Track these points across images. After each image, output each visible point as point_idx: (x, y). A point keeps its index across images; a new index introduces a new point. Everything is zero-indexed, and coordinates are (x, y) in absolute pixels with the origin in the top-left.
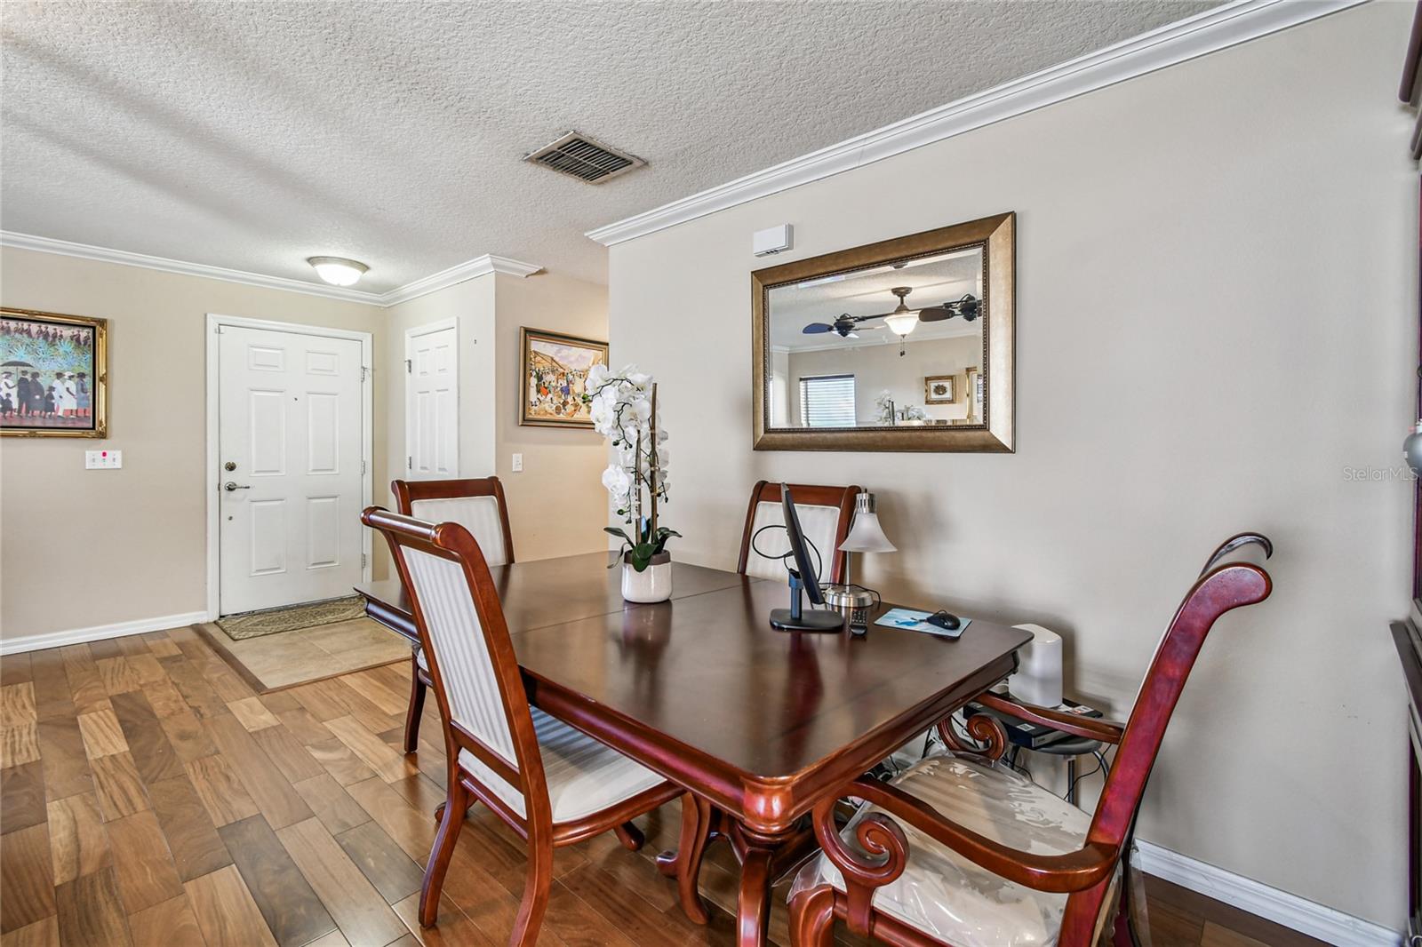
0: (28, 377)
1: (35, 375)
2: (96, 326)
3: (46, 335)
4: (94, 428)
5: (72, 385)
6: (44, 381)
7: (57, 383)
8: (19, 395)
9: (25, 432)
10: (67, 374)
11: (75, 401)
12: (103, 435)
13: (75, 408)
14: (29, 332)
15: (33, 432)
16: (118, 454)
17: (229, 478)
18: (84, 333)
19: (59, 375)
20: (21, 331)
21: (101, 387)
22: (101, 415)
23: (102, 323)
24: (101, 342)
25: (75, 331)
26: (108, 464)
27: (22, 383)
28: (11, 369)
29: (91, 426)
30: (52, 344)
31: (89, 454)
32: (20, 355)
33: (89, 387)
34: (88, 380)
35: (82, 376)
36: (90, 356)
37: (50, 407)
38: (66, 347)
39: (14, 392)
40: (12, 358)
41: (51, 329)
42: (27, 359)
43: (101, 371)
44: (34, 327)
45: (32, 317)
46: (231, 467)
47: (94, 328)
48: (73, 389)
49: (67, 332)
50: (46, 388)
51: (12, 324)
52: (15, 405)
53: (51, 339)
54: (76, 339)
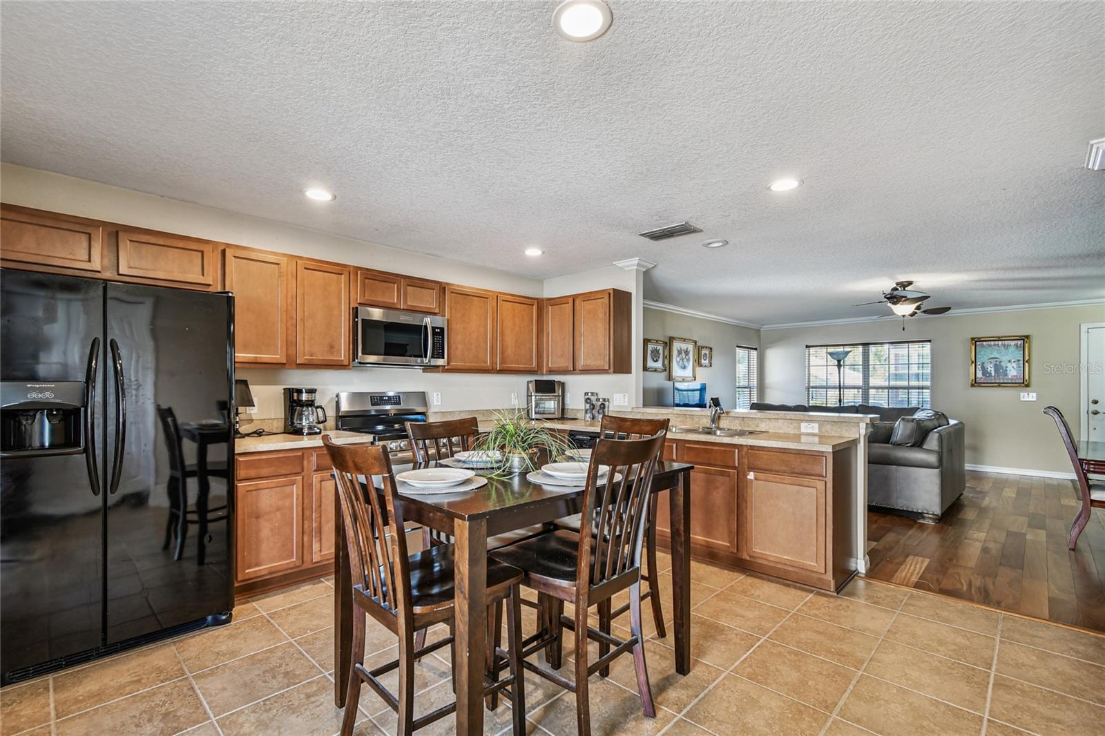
0: (998, 363)
1: (1000, 362)
2: (1025, 338)
3: (1004, 345)
5: (1014, 365)
6: (1003, 364)
7: (1009, 365)
8: (995, 370)
9: (996, 385)
10: (1013, 361)
11: (1015, 372)
12: (1027, 386)
13: (1016, 374)
14: (998, 345)
15: (999, 385)
16: (1035, 394)
17: (1093, 407)
18: (1020, 342)
19: (1010, 361)
20: (995, 345)
21: (1027, 365)
22: (1027, 377)
23: (1027, 337)
24: (1027, 345)
25: (1016, 342)
26: (1030, 399)
27: (995, 365)
28: (992, 360)
30: (1007, 349)
31: (1022, 394)
32: (995, 354)
33: (1022, 365)
34: (1022, 362)
35: (1019, 361)
36: (1022, 352)
37: (1006, 375)
38: (1012, 349)
39: (993, 369)
40: (993, 356)
41: (1006, 342)
42: (997, 356)
43: (1027, 358)
44: (1000, 343)
45: (999, 339)
46: (1096, 402)
47: (1024, 340)
48: (1015, 366)
49: (1013, 343)
50: (1004, 366)
51: (992, 343)
52: (993, 375)
53: (1006, 347)
54: (1016, 345)
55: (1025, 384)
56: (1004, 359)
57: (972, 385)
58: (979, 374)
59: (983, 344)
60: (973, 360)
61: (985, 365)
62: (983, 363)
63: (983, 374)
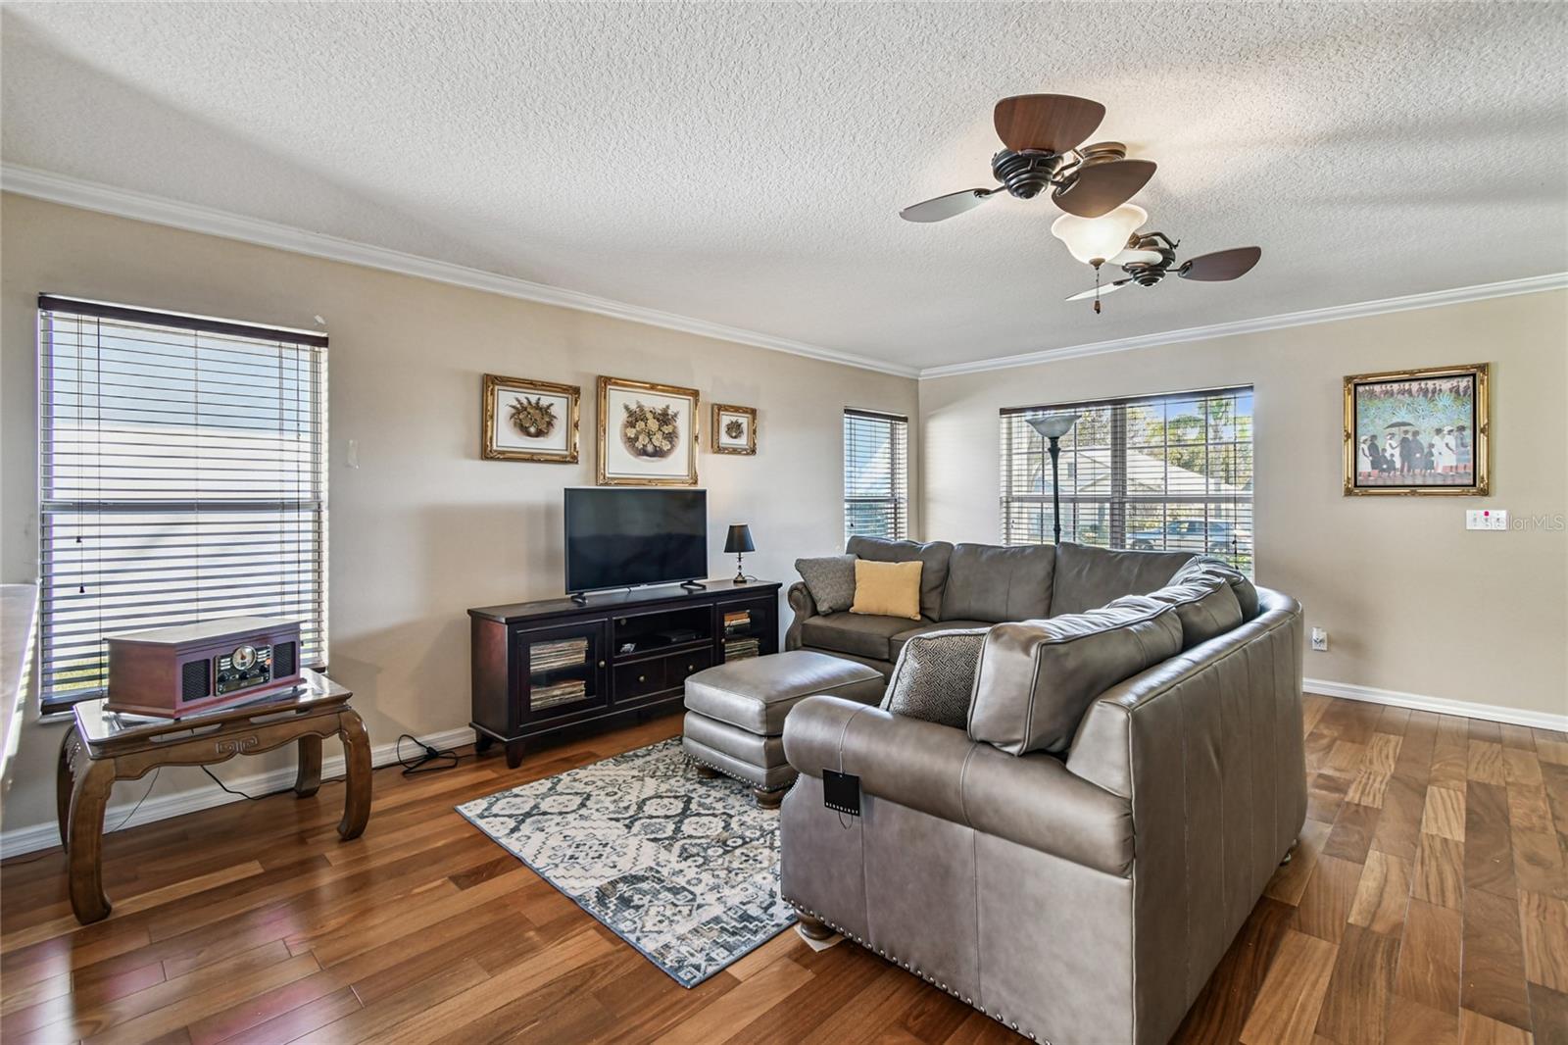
0: (1410, 436)
1: (1416, 433)
2: (1476, 374)
3: (1425, 392)
4: (1474, 485)
5: (1451, 440)
6: (1424, 439)
7: (1436, 440)
8: (1401, 455)
9: (1407, 490)
10: (1446, 429)
11: (1454, 457)
12: (1485, 492)
13: (1454, 464)
14: (1410, 392)
15: (1414, 490)
16: (1503, 514)
18: (1464, 383)
19: (1439, 431)
20: (1402, 392)
21: (1482, 439)
22: (1483, 471)
23: (1483, 368)
24: (1481, 389)
25: (1454, 382)
26: (1492, 525)
27: (1404, 441)
28: (1394, 430)
29: (1471, 482)
30: (1432, 400)
31: (1470, 514)
32: (1403, 415)
33: (1469, 441)
34: (1468, 433)
35: (1462, 429)
36: (1469, 407)
37: (1430, 465)
38: (1445, 400)
39: (1397, 452)
40: (1395, 420)
41: (1430, 383)
42: (1408, 418)
43: (1482, 421)
44: (1415, 386)
45: (1412, 377)
47: (1474, 375)
48: (1452, 444)
49: (1446, 385)
50: (1425, 445)
51: (1395, 386)
52: (1398, 465)
53: (1430, 395)
54: (1456, 391)
55: (1477, 487)
56: (1425, 425)
57: (1349, 493)
58: (1365, 465)
59: (1372, 393)
60: (1350, 429)
61: (1379, 443)
62: (1374, 437)
63: (1375, 465)
